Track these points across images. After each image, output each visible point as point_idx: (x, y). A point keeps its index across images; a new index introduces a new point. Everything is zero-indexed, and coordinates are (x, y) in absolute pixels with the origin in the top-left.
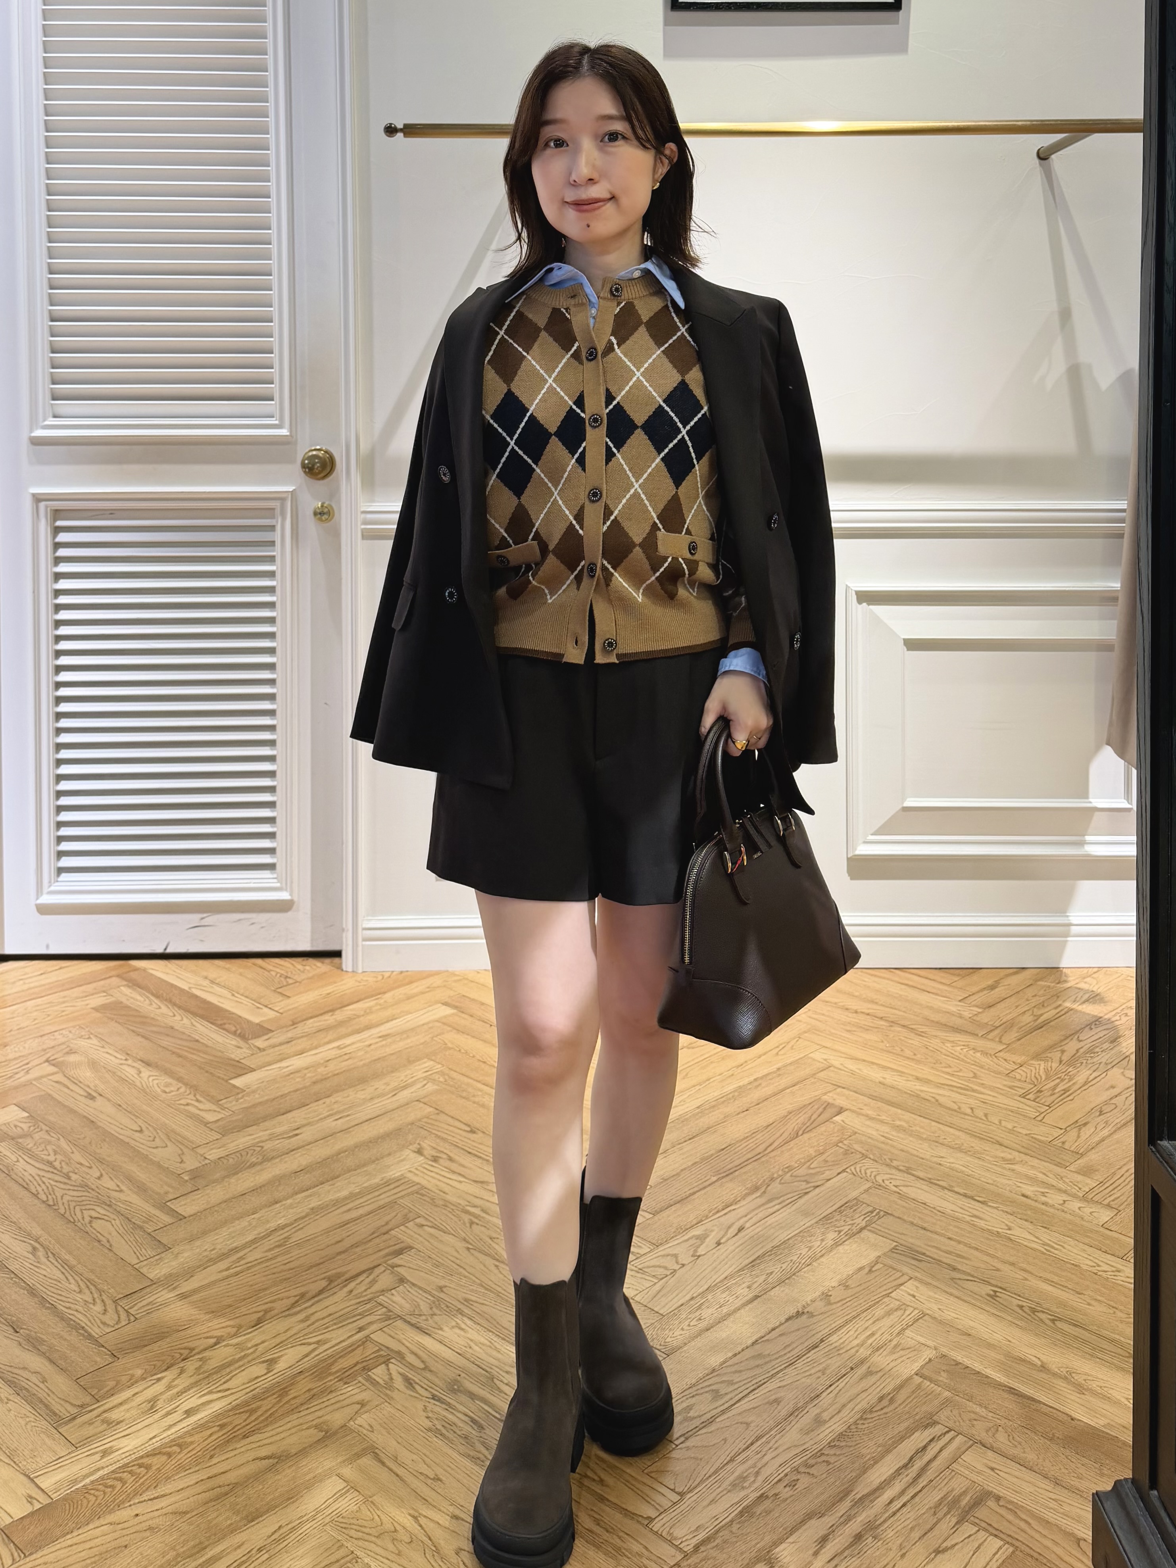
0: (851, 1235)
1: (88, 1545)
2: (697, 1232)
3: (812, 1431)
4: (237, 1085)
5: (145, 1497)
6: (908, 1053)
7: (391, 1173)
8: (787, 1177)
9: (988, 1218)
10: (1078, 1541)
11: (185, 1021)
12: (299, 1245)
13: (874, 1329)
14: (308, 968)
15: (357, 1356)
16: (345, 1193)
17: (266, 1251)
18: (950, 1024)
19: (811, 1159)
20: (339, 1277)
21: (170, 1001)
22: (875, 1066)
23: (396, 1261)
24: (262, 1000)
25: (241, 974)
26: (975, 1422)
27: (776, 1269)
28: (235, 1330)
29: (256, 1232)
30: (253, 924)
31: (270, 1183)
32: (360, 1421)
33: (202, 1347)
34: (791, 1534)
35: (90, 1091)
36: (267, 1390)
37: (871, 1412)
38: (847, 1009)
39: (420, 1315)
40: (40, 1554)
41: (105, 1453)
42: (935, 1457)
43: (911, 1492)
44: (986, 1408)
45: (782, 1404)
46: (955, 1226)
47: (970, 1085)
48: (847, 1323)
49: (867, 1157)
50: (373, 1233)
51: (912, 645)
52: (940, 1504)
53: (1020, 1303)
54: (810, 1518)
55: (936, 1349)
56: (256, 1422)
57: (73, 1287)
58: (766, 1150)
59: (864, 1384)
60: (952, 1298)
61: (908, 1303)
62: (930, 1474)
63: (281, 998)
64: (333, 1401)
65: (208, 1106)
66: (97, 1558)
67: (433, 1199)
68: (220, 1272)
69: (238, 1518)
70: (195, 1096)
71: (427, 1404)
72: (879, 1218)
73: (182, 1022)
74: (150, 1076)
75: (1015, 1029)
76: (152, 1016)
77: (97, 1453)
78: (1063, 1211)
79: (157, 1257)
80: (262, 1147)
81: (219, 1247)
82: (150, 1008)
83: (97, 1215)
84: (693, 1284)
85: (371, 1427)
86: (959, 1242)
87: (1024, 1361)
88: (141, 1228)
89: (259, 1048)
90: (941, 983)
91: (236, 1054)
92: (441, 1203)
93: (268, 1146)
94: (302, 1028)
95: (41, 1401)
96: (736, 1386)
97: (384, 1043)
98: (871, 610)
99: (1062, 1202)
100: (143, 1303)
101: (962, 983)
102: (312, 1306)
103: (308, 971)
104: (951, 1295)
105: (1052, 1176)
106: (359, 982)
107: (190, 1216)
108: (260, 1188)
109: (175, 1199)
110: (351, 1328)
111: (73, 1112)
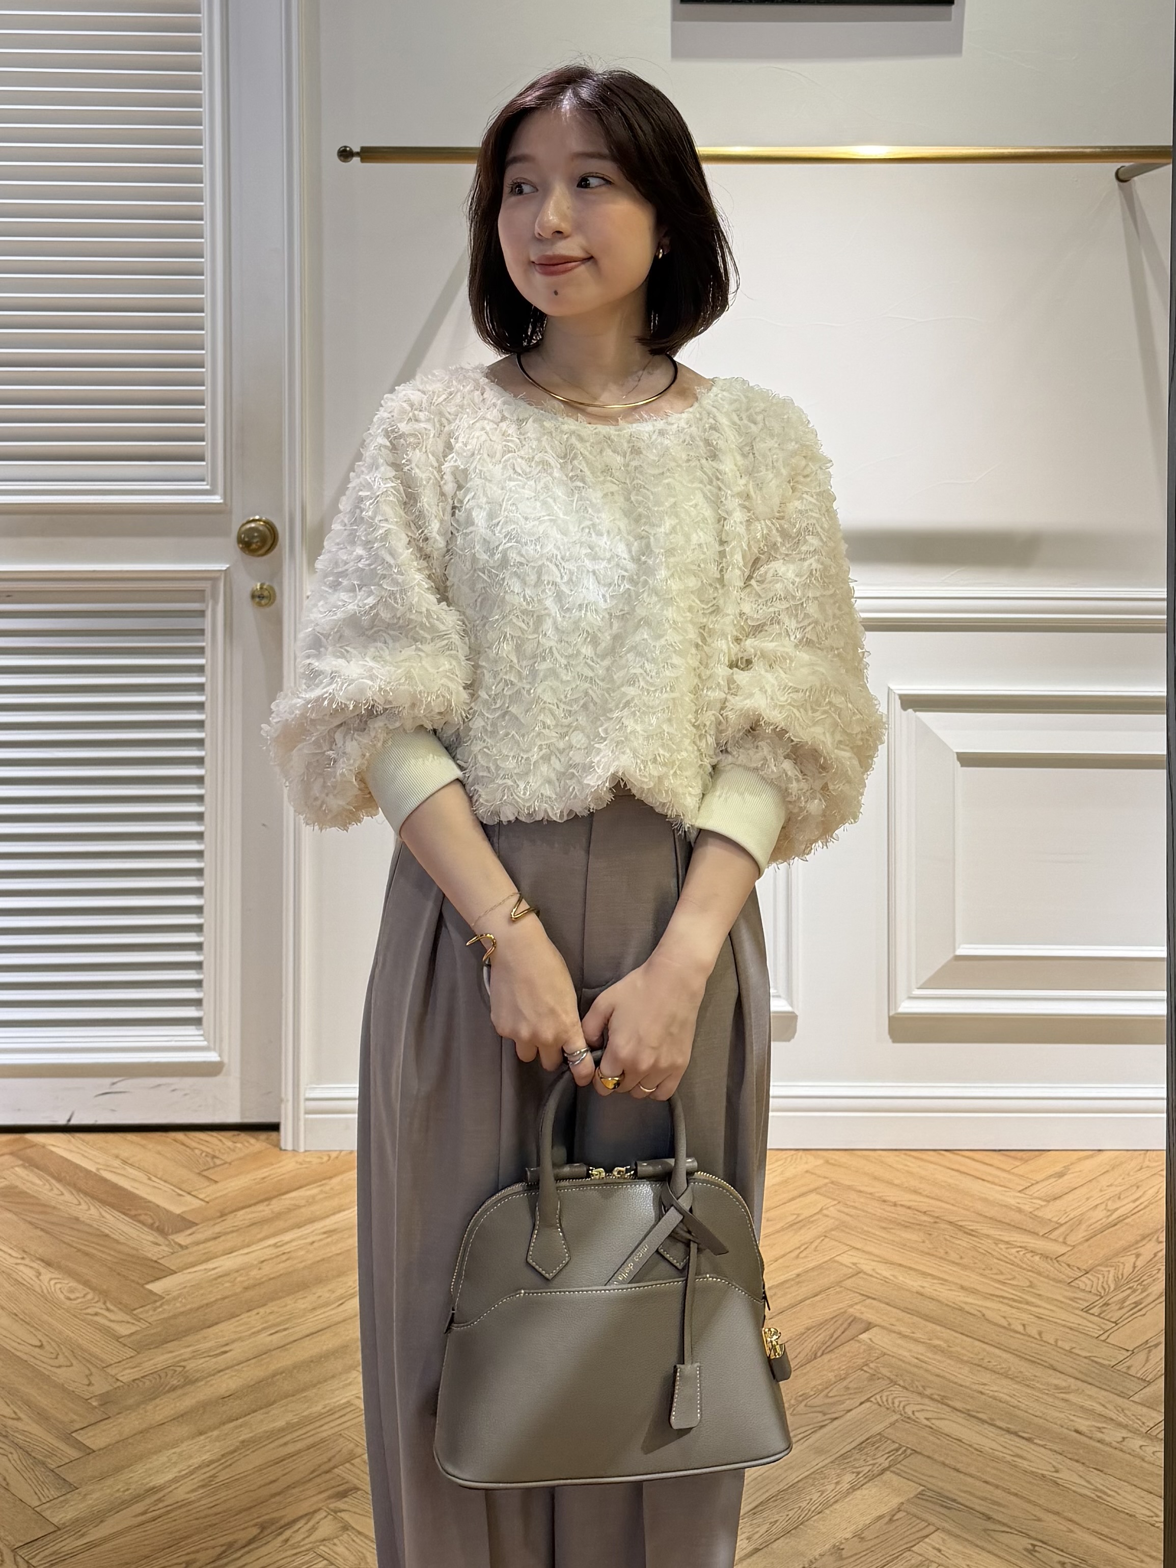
0: (871, 1478)
4: (155, 1290)
6: (953, 1256)
7: (334, 1400)
8: (801, 1407)
9: (1033, 1458)
11: (93, 1211)
12: (226, 1485)
14: (239, 1145)
16: (281, 1423)
17: (188, 1493)
18: (1007, 1221)
19: (829, 1385)
20: (273, 1524)
21: (75, 1186)
22: (911, 1272)
23: (340, 1505)
24: (184, 1186)
25: (159, 1153)
27: (783, 1517)
29: (176, 1470)
30: (174, 1090)
31: (192, 1410)
38: (884, 1201)
46: (994, 1468)
47: (1024, 1296)
49: (896, 1384)
50: (313, 1472)
51: (968, 760)
53: (1062, 1559)
60: (983, 1553)
61: (932, 1559)
63: (207, 1183)
65: (121, 1316)
68: (136, 1516)
70: (105, 1303)
72: (906, 1457)
73: (90, 1212)
74: (51, 1279)
75: (1084, 1227)
76: (53, 1203)
78: (1121, 1450)
79: (63, 1498)
80: (184, 1367)
81: (133, 1487)
82: (50, 1194)
86: (997, 1487)
88: (43, 1463)
89: (180, 1246)
90: (998, 1168)
91: (153, 1252)
93: (191, 1365)
94: (230, 1222)
97: (329, 1240)
98: (918, 718)
99: (1121, 1439)
100: (47, 1552)
101: (1022, 1169)
102: (242, 1556)
103: (240, 1149)
104: (983, 1549)
105: (1113, 1408)
106: (301, 1164)
107: (100, 1450)
108: (182, 1415)
109: (82, 1429)
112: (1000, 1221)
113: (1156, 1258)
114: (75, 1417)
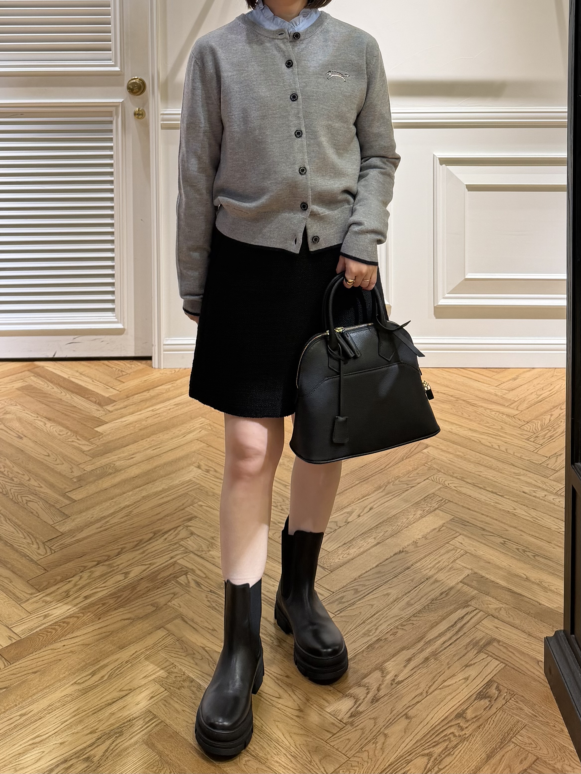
0: (430, 512)
1: (41, 659)
2: (348, 510)
3: (405, 609)
4: (99, 431)
5: (68, 637)
6: (466, 415)
7: (184, 478)
8: (397, 481)
9: (504, 504)
10: (538, 662)
11: (68, 396)
12: (137, 515)
13: (440, 560)
14: (133, 366)
15: (170, 571)
16: (160, 489)
17: (120, 518)
18: (490, 399)
19: (409, 472)
20: (159, 532)
21: (59, 385)
22: (447, 423)
23: (189, 524)
24: (109, 384)
25: (96, 369)
26: (489, 606)
27: (390, 529)
28: (107, 557)
29: (114, 509)
30: (102, 341)
31: (120, 483)
32: (173, 602)
33: (91, 566)
34: (393, 657)
35: (19, 434)
36: (125, 587)
37: (436, 600)
39: (202, 551)
40: (17, 663)
41: (46, 616)
42: (468, 622)
43: (455, 638)
44: (495, 598)
45: (389, 597)
46: (486, 508)
47: (499, 433)
48: (425, 557)
49: (440, 471)
50: (176, 510)
51: (471, 188)
52: (469, 644)
53: (518, 547)
54: (403, 650)
55: (471, 569)
56: (121, 602)
57: (21, 535)
58: (385, 467)
59: (433, 587)
60: (482, 544)
61: (459, 547)
62: (465, 630)
63: (120, 383)
64: (159, 592)
65: (84, 442)
66: (46, 665)
67: (207, 492)
68: (98, 528)
69: (115, 648)
70: (76, 437)
71: (207, 594)
72: (445, 503)
73: (67, 396)
74: (51, 426)
75: (526, 402)
76: (49, 393)
77: (41, 616)
78: (544, 500)
79: (64, 521)
80: (115, 464)
81: (95, 516)
82: (49, 388)
83: (30, 499)
84: (346, 536)
85: (179, 604)
86: (487, 516)
87: (517, 576)
88: (53, 506)
89: (109, 411)
90: (486, 376)
91: (97, 414)
92: (211, 494)
93: (118, 464)
94: (131, 400)
95: (11, 592)
96: (367, 587)
97: (177, 408)
98: (447, 168)
99: (544, 496)
100: (58, 544)
101: (497, 376)
102: (146, 546)
103: (134, 367)
104: (481, 543)
105: (540, 482)
106: (162, 374)
107: (79, 500)
108: (115, 485)
109: (70, 491)
110: (167, 557)
111: (11, 445)
112: (487, 400)
113: (560, 416)
114: (67, 487)
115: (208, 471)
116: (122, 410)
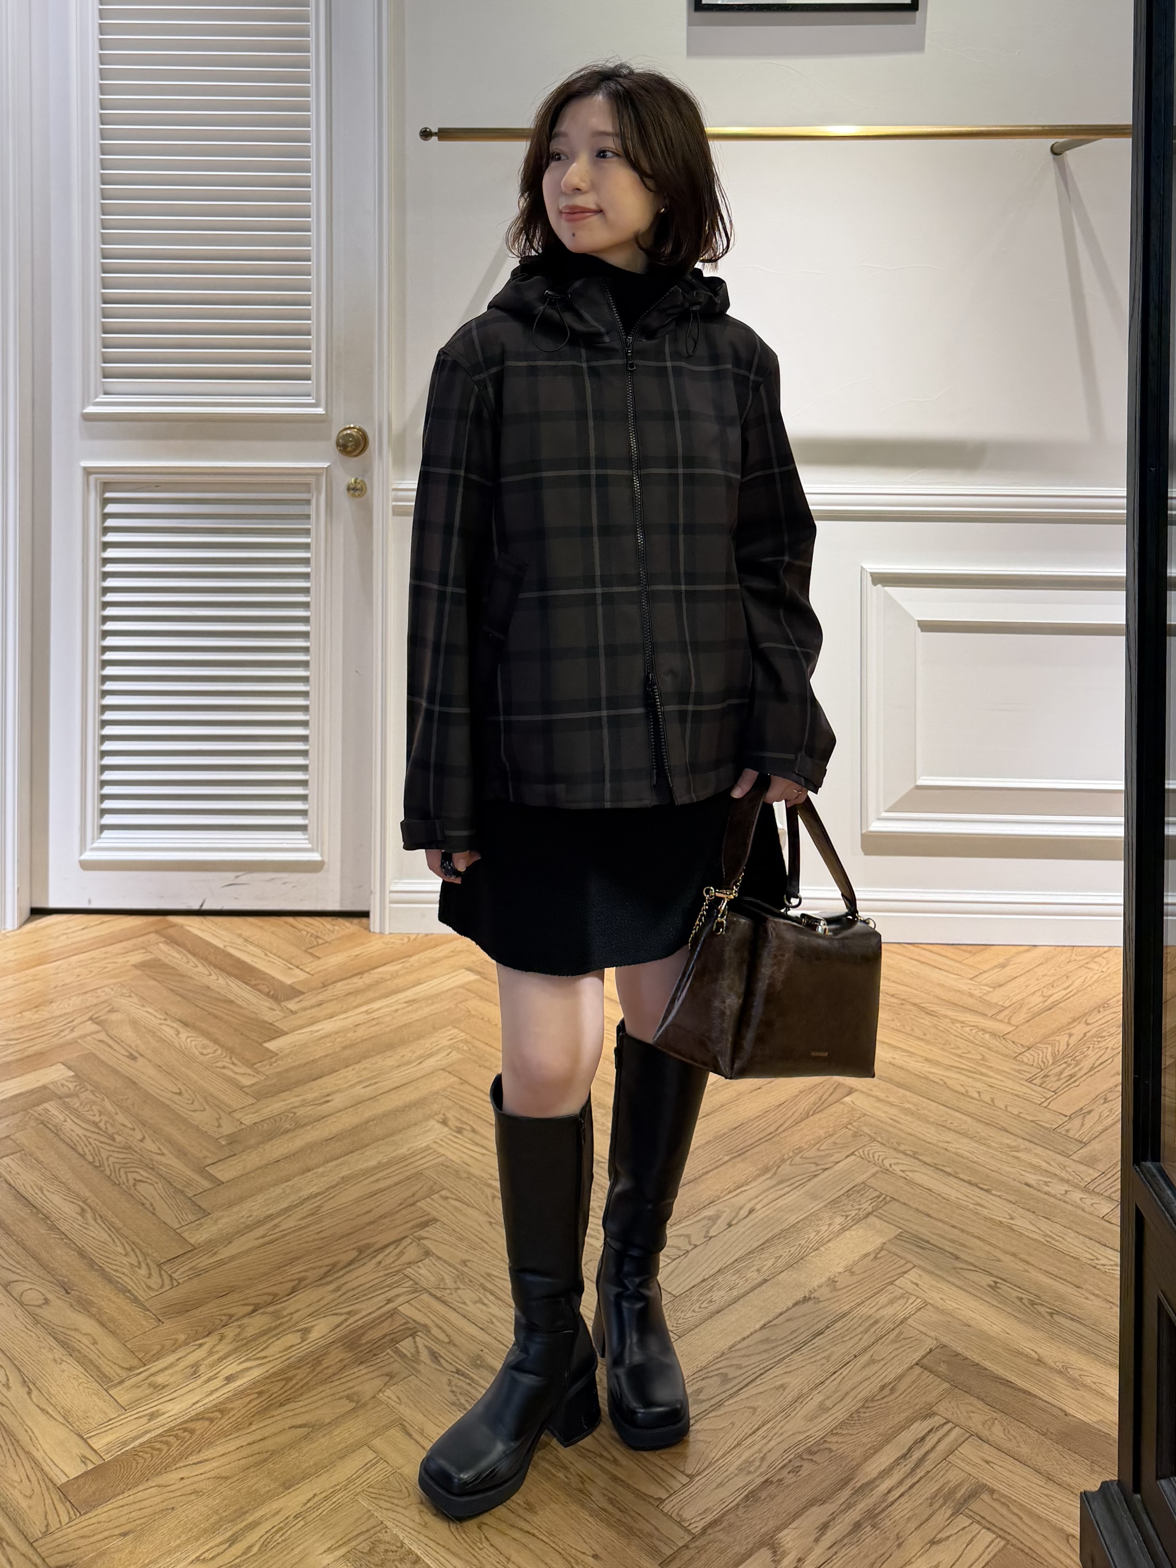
0: (858, 1220)
1: (137, 1506)
2: (712, 1212)
3: (816, 1417)
4: (271, 1048)
5: (190, 1460)
6: (918, 1033)
7: (417, 1143)
8: (797, 1159)
9: (992, 1207)
10: (1067, 1536)
11: (221, 981)
12: (330, 1215)
13: (877, 1317)
14: (337, 928)
15: (386, 1328)
16: (373, 1163)
17: (299, 1220)
18: (961, 1004)
19: (820, 1140)
20: (369, 1248)
21: (206, 959)
23: (423, 1233)
24: (293, 961)
25: (273, 933)
26: (972, 1415)
27: (786, 1253)
28: (270, 1298)
29: (290, 1200)
30: (286, 883)
31: (302, 1150)
32: (388, 1393)
33: (241, 1314)
34: (794, 1520)
35: (132, 1052)
36: (301, 1359)
37: (873, 1400)
39: (445, 1289)
40: (94, 1513)
41: (152, 1416)
42: (934, 1447)
43: (910, 1482)
44: (983, 1400)
45: (787, 1390)
46: (960, 1215)
47: (978, 1068)
48: (850, 1311)
49: (875, 1140)
50: (401, 1204)
51: (927, 626)
52: (936, 1495)
53: (1020, 1295)
54: (812, 1506)
55: (936, 1338)
56: (293, 1390)
57: (120, 1249)
58: (777, 1130)
59: (866, 1372)
60: (954, 1288)
61: (912, 1292)
62: (927, 1465)
63: (311, 959)
64: (363, 1372)
65: (243, 1069)
66: (146, 1519)
67: (457, 1172)
68: (257, 1239)
69: (276, 1485)
70: (231, 1058)
71: (451, 1378)
72: (886, 1203)
73: (218, 982)
74: (188, 1037)
75: (1024, 1010)
76: (189, 974)
77: (144, 1416)
78: (1065, 1202)
79: (197, 1222)
80: (295, 1113)
81: (255, 1214)
82: (188, 966)
83: (140, 1178)
84: (707, 1264)
85: (398, 1398)
86: (963, 1231)
87: (1022, 1354)
88: (182, 1192)
89: (291, 1011)
90: (951, 959)
91: (269, 1016)
92: (465, 1175)
93: (300, 1112)
94: (331, 991)
95: (92, 1363)
96: (745, 1370)
97: (410, 1008)
98: (885, 592)
99: (1064, 1193)
100: (185, 1268)
102: (344, 1275)
103: (338, 931)
104: (954, 1285)
105: (1055, 1165)
106: (386, 944)
107: (228, 1182)
108: (294, 1154)
109: (213, 1164)
110: (380, 1300)
111: (115, 1071)
112: (956, 1004)
113: (1086, 1038)
115: (459, 1131)
116: (314, 1010)
